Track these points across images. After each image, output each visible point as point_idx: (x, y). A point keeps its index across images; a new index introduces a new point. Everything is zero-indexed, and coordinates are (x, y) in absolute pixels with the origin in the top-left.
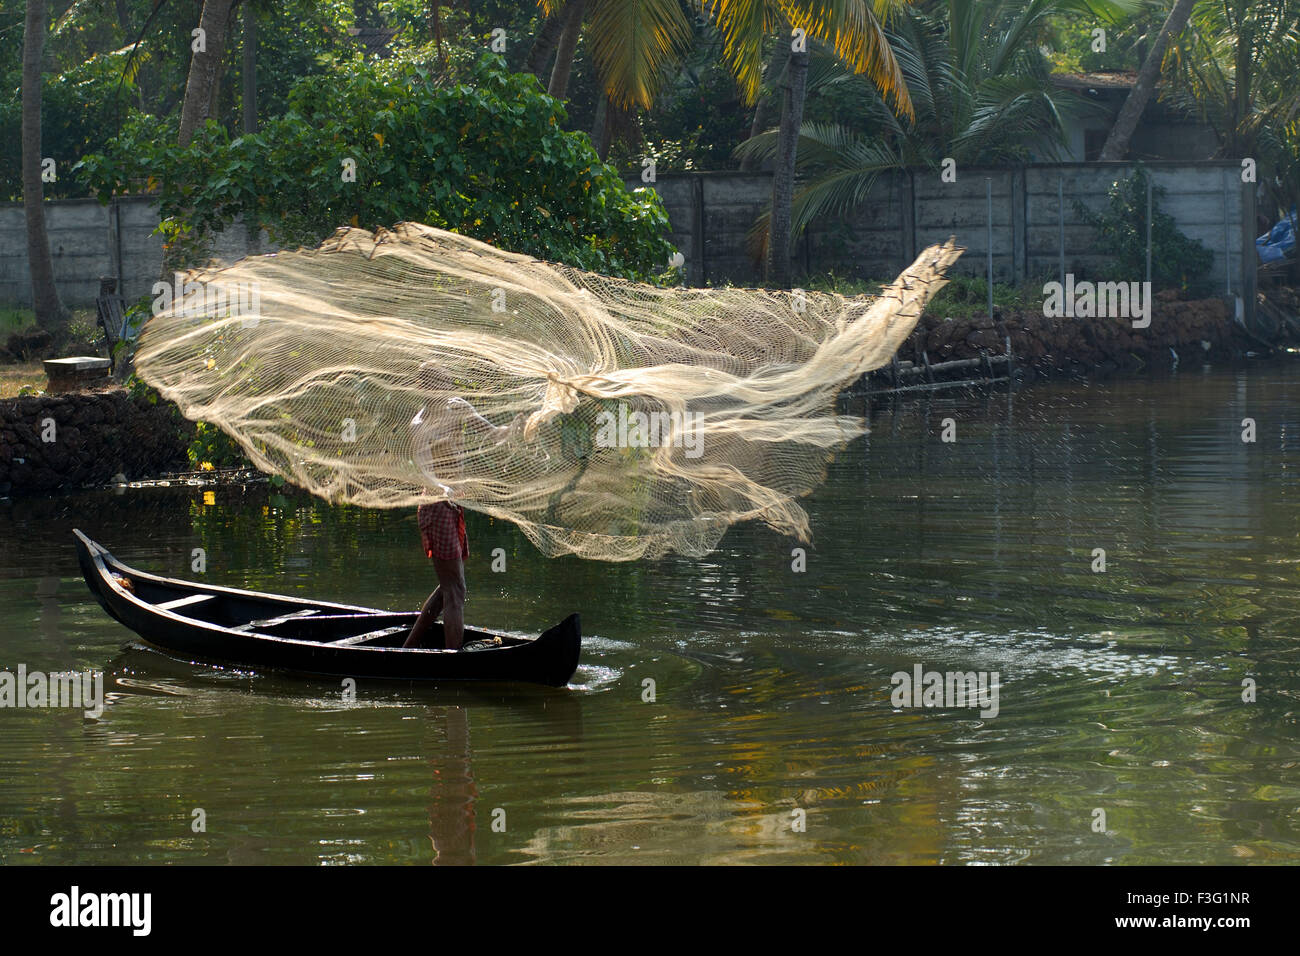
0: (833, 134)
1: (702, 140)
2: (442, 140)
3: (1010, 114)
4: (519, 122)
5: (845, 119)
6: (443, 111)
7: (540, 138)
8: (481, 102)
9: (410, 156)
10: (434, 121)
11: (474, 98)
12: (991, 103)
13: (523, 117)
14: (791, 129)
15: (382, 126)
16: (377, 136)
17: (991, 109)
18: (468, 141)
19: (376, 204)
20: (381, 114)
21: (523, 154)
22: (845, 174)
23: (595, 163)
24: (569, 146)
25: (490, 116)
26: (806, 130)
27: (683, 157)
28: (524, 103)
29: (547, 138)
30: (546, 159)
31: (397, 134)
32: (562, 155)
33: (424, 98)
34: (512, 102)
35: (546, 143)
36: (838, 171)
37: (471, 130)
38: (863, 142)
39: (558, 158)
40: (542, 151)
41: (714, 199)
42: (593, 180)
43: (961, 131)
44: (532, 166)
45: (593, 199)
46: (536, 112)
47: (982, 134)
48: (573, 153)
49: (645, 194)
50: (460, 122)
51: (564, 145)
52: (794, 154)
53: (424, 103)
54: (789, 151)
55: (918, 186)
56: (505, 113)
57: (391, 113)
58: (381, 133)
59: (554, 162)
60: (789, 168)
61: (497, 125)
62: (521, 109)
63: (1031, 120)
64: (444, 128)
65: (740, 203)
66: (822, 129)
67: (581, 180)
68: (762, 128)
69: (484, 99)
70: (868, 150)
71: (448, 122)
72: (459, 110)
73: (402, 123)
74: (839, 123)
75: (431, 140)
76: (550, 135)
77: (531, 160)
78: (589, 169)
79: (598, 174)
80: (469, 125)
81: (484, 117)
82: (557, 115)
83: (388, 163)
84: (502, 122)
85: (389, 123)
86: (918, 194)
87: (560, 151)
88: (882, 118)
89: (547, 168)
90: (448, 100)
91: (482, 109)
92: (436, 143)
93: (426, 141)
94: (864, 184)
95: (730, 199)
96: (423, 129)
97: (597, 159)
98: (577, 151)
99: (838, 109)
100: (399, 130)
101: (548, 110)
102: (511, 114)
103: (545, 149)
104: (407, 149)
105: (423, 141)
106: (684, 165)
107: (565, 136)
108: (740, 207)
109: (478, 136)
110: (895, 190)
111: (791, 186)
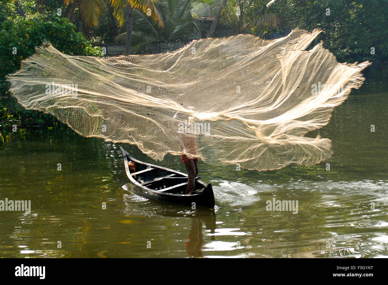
0: (139, 34)
1: (106, 36)
2: (44, 36)
3: (184, 27)
4: (64, 30)
5: (141, 30)
6: (44, 28)
7: (70, 34)
8: (54, 26)
9: (36, 40)
10: (42, 31)
11: (52, 24)
12: (179, 25)
13: (65, 29)
14: (130, 32)
15: (28, 32)
16: (27, 35)
17: (179, 26)
18: (51, 36)
19: (27, 53)
20: (27, 29)
21: (65, 38)
22: (143, 44)
23: (84, 40)
24: (78, 36)
25: (56, 29)
26: (133, 33)
27: (101, 40)
28: (65, 25)
29: (72, 34)
30: (72, 40)
31: (32, 34)
32: (76, 39)
33: (39, 25)
34: (62, 25)
35: (71, 36)
36: (141, 43)
37: (52, 33)
38: (147, 35)
39: (75, 39)
40: (71, 38)
41: (110, 51)
42: (84, 45)
43: (172, 32)
44: (68, 42)
45: (84, 50)
46: (68, 28)
47: (177, 32)
48: (79, 38)
49: (97, 48)
50: (49, 31)
51: (76, 36)
52: (131, 39)
53: (39, 26)
54: (129, 38)
55: (161, 46)
56: (60, 28)
57: (30, 29)
58: (28, 34)
59: (74, 40)
60: (129, 42)
61: (58, 31)
62: (65, 27)
63: (189, 29)
64: (44, 32)
65: (116, 52)
66: (136, 33)
67: (81, 45)
68: (121, 32)
69: (54, 25)
70: (148, 37)
71: (45, 31)
72: (48, 28)
73: (33, 31)
74: (141, 31)
75: (41, 36)
76: (72, 33)
77: (68, 40)
78: (83, 42)
79: (85, 43)
80: (51, 31)
81: (55, 29)
82: (74, 28)
83: (30, 42)
84: (60, 31)
85: (30, 31)
86: (161, 48)
87: (75, 38)
88: (151, 29)
89: (72, 42)
90: (45, 25)
91: (54, 27)
92: (42, 36)
93: (40, 36)
94: (148, 46)
95: (114, 50)
96: (39, 33)
97: (85, 39)
98: (80, 37)
99: (140, 27)
100: (32, 32)
101: (72, 27)
102: (62, 28)
103: (71, 37)
104: (35, 38)
105: (39, 36)
106: (102, 43)
107: (77, 34)
108: (116, 53)
109: (53, 34)
110: (155, 47)
111: (130, 47)
